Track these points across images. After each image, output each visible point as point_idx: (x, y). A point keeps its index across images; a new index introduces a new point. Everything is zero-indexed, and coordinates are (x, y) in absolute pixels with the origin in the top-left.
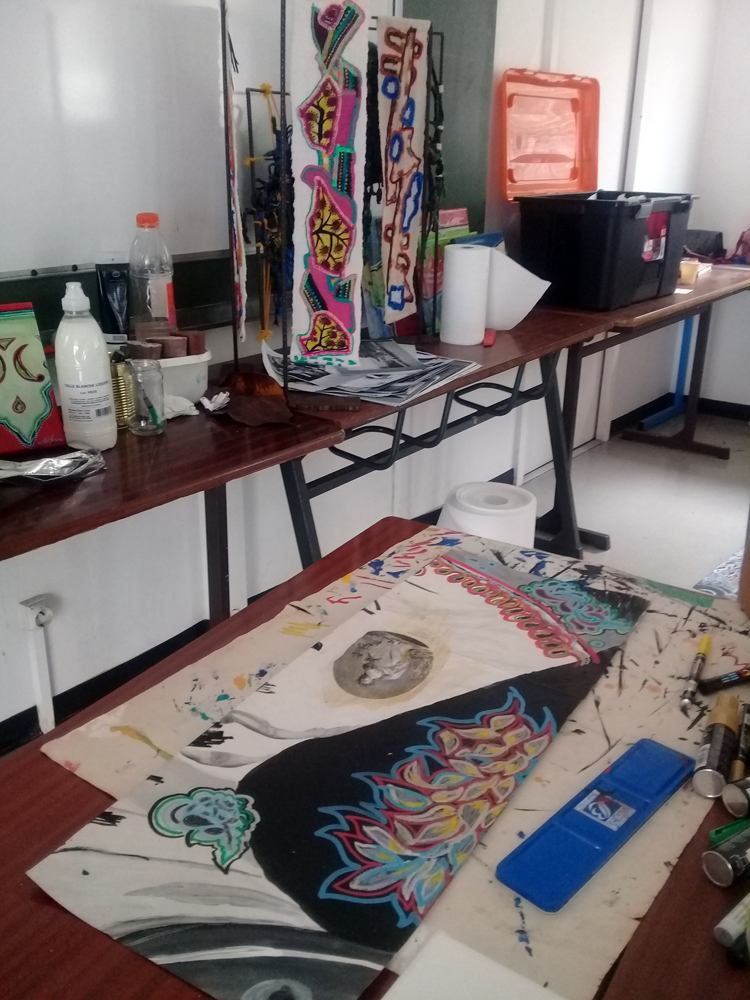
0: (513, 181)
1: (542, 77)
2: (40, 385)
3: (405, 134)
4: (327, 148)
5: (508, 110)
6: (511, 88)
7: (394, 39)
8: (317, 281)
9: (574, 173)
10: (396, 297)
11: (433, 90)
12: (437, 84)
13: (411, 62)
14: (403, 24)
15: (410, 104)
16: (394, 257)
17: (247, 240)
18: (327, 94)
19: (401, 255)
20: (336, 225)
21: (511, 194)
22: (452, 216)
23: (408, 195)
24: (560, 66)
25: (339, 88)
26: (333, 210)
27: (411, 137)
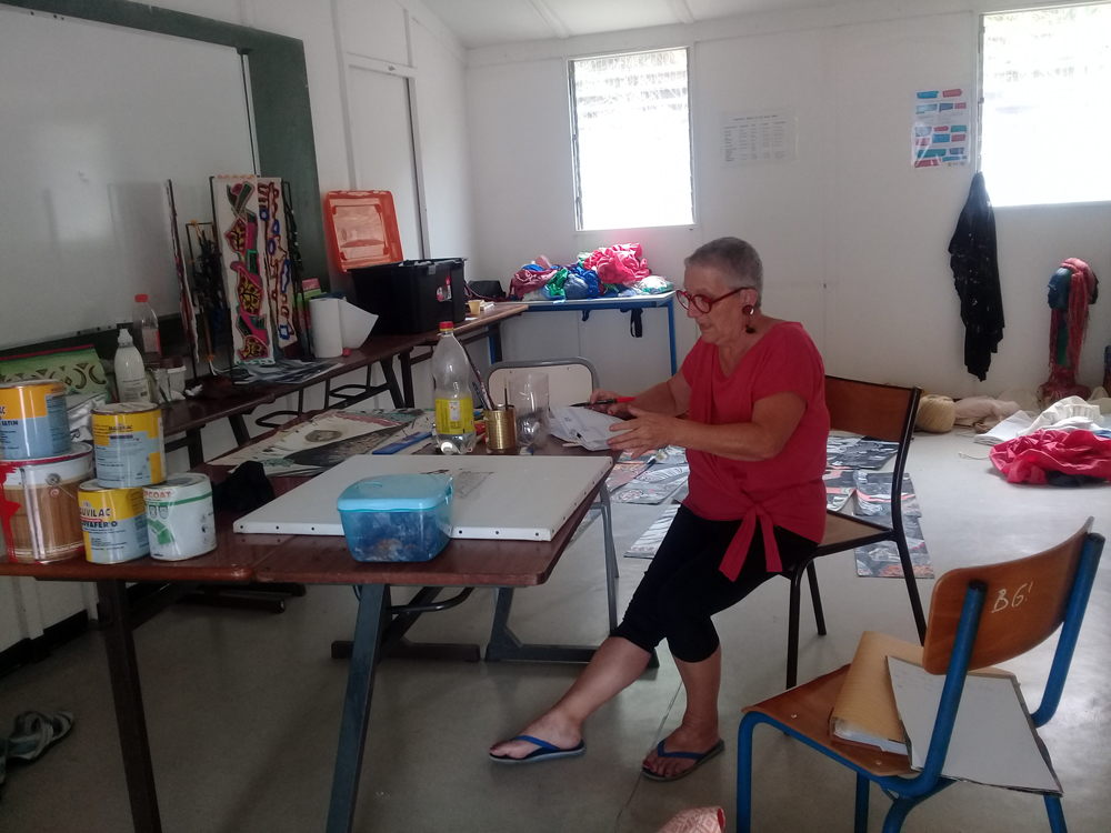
0: (345, 259)
1: (352, 194)
2: (104, 386)
3: (276, 239)
4: (242, 252)
5: (334, 216)
6: (333, 202)
7: (261, 189)
8: (245, 319)
9: (386, 251)
10: (284, 332)
11: (288, 213)
12: (290, 210)
13: (274, 200)
14: (266, 181)
15: (276, 222)
16: (279, 308)
17: (194, 305)
18: (239, 226)
19: (283, 307)
20: (252, 289)
21: (345, 268)
22: (309, 284)
23: (282, 272)
24: (363, 185)
25: (246, 223)
26: (250, 282)
27: (279, 241)
